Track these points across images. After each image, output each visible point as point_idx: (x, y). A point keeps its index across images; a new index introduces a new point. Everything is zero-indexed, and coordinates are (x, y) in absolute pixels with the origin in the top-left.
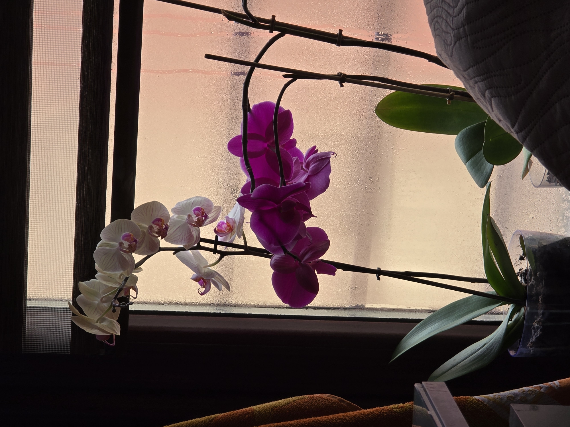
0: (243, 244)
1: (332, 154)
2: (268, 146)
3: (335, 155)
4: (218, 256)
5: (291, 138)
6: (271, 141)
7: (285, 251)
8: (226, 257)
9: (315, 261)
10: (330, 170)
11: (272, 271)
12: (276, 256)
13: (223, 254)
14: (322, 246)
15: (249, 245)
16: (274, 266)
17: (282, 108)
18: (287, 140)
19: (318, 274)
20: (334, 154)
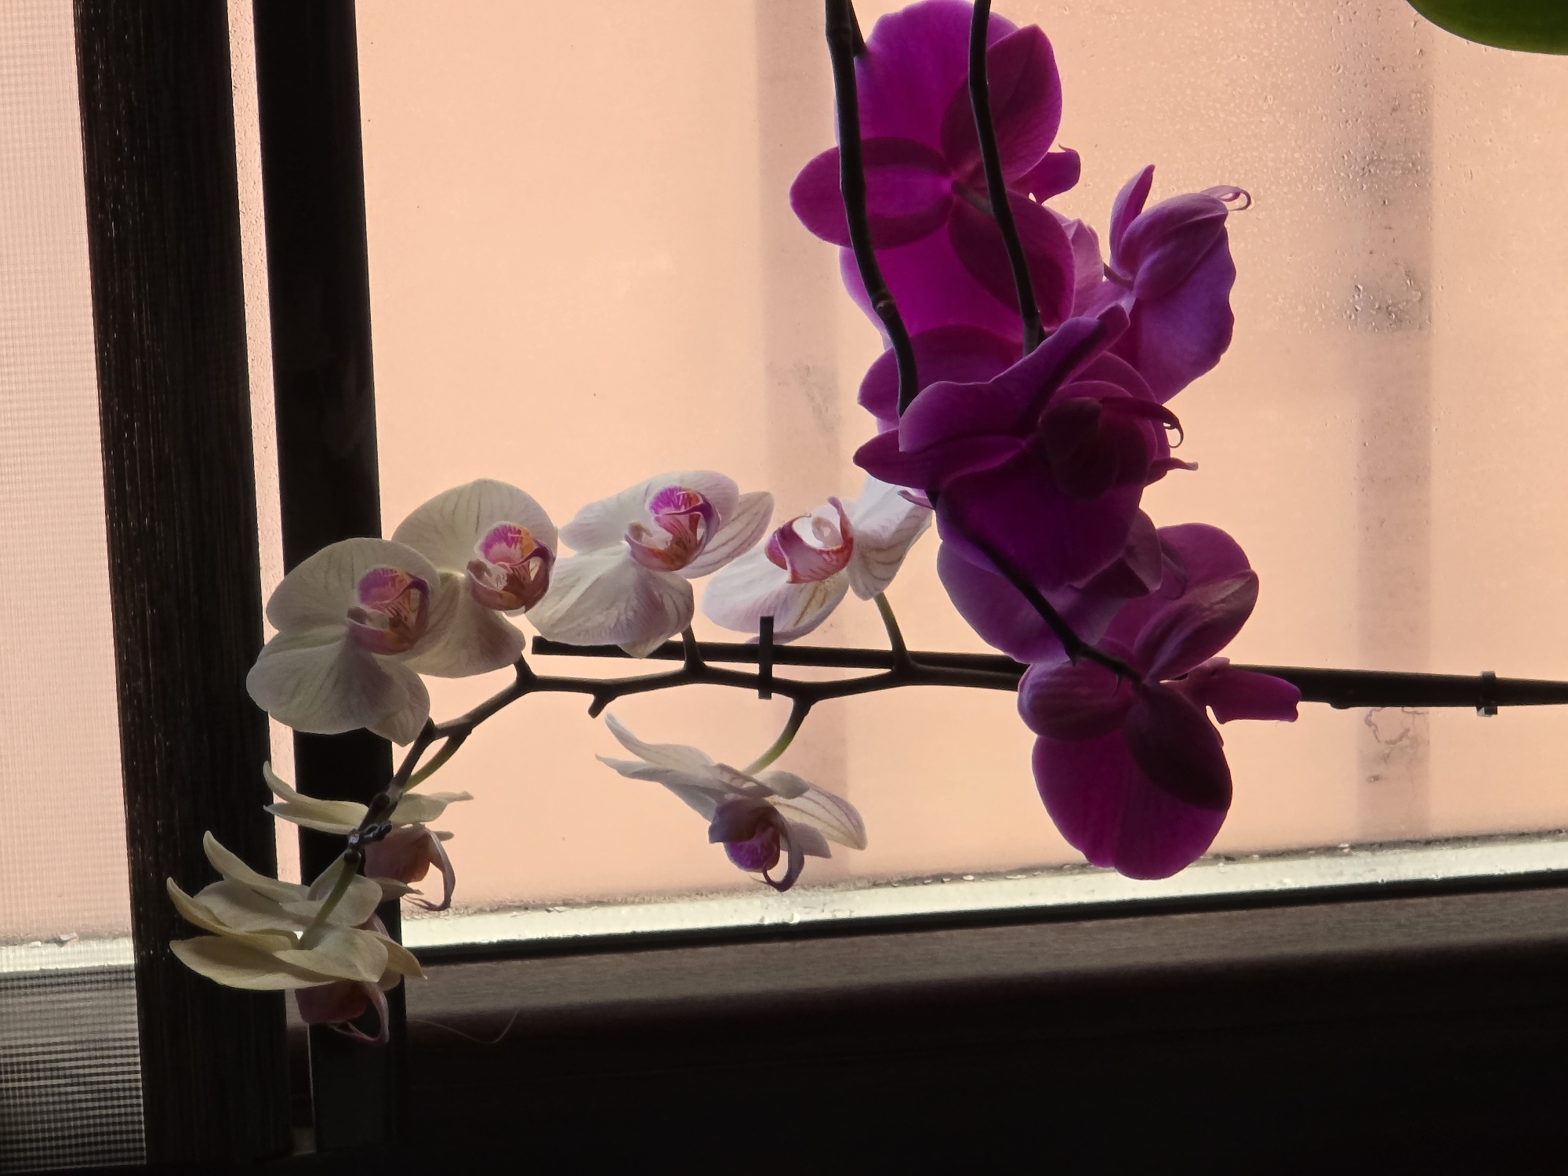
0: (887, 645)
1: (1230, 195)
2: (957, 187)
3: (1241, 201)
4: (783, 704)
5: (1054, 148)
6: (970, 167)
7: (1074, 647)
8: (820, 709)
9: (1198, 669)
10: (1226, 273)
11: (1031, 738)
12: (1038, 669)
13: (805, 696)
14: (1223, 601)
15: (911, 645)
16: (1036, 713)
17: (1002, 24)
18: (1038, 155)
19: (1222, 721)
20: (1236, 195)
